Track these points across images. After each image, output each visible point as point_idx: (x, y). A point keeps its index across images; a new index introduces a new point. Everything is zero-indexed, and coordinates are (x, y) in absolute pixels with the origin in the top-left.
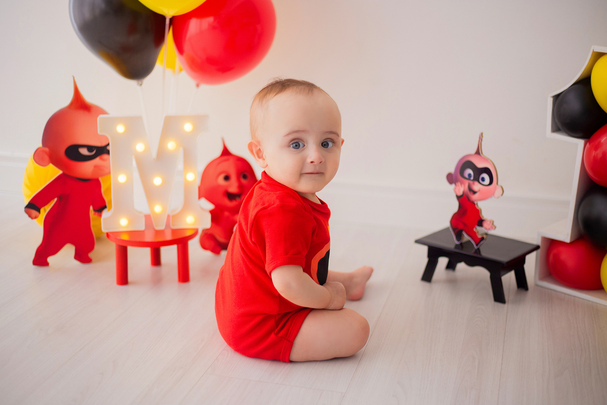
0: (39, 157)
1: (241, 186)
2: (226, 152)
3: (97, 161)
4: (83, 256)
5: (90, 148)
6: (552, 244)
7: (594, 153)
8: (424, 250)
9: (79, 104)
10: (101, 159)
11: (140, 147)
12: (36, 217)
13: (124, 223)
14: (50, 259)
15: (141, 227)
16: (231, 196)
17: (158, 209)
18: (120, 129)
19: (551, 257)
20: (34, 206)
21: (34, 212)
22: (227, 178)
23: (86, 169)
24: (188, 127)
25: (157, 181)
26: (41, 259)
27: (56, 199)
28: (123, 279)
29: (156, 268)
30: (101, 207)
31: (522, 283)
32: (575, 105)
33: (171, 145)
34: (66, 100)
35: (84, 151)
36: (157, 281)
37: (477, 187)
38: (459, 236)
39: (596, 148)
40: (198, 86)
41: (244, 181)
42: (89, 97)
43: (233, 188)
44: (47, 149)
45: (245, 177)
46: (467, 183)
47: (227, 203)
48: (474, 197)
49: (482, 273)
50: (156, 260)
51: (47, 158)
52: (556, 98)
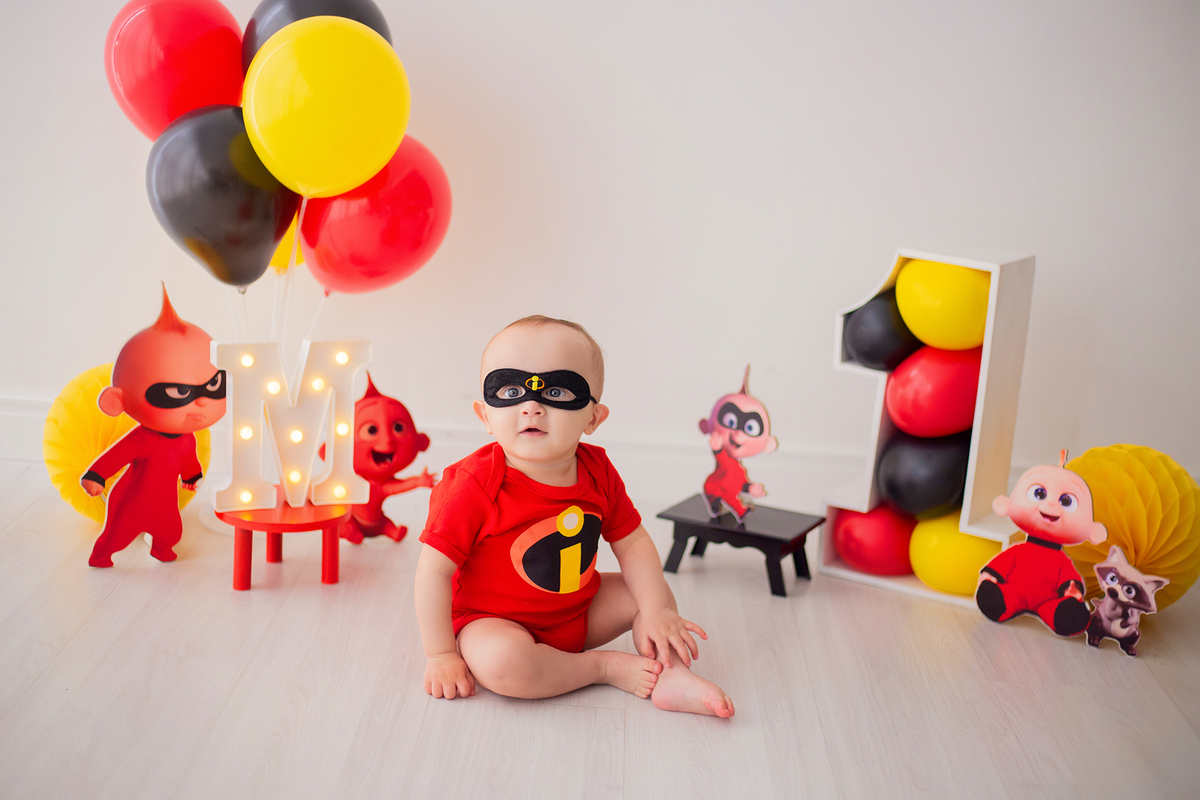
0: (107, 403)
1: (393, 442)
2: (372, 392)
3: (191, 407)
4: (164, 551)
5: (181, 388)
6: (841, 515)
7: (901, 391)
8: (669, 526)
9: (169, 322)
10: (197, 404)
11: (273, 387)
12: (97, 493)
13: (245, 499)
14: (115, 557)
15: (272, 503)
16: (378, 457)
17: (295, 477)
18: (247, 361)
19: (841, 534)
20: (96, 475)
21: (96, 486)
22: (373, 430)
23: (175, 419)
24: (342, 358)
25: (296, 436)
26: (101, 557)
27: (128, 465)
28: (244, 581)
29: (275, 566)
30: (193, 476)
31: (802, 570)
32: (874, 327)
33: (317, 384)
34: (150, 317)
35: (173, 393)
36: (274, 584)
37: (741, 438)
38: (716, 507)
39: (904, 384)
40: (327, 294)
41: (396, 434)
42: (183, 314)
43: (382, 446)
44: (120, 391)
45: (399, 428)
46: (727, 433)
47: (372, 465)
48: (737, 453)
49: (755, 557)
50: (275, 554)
51: (118, 403)
52: (848, 316)
